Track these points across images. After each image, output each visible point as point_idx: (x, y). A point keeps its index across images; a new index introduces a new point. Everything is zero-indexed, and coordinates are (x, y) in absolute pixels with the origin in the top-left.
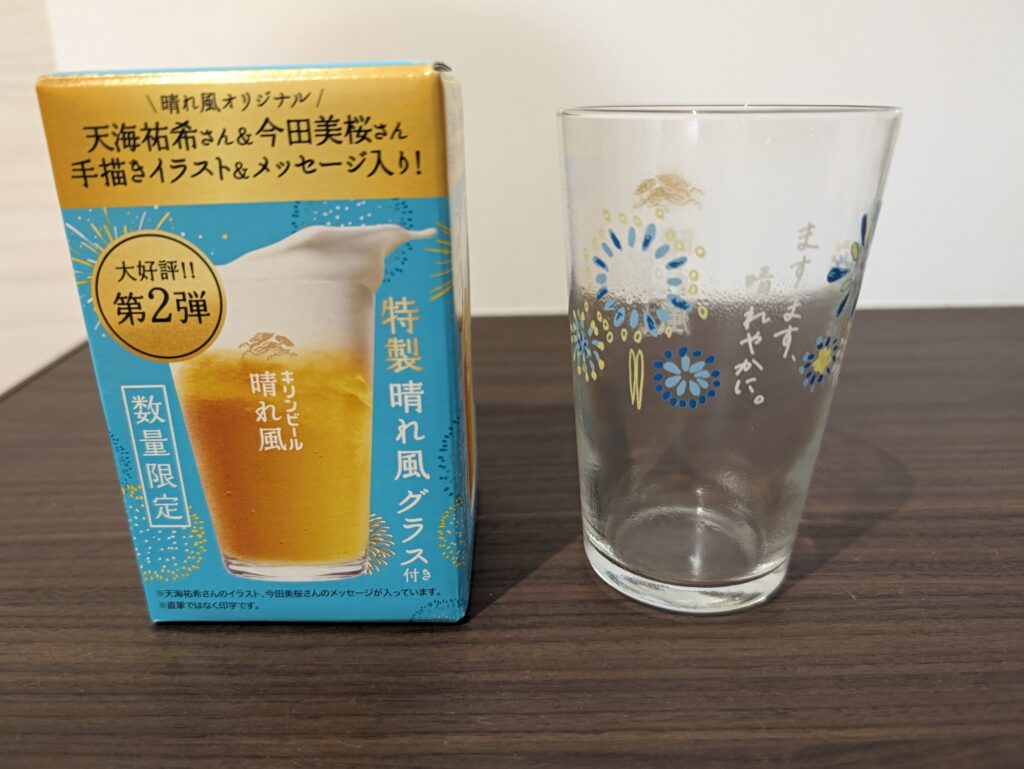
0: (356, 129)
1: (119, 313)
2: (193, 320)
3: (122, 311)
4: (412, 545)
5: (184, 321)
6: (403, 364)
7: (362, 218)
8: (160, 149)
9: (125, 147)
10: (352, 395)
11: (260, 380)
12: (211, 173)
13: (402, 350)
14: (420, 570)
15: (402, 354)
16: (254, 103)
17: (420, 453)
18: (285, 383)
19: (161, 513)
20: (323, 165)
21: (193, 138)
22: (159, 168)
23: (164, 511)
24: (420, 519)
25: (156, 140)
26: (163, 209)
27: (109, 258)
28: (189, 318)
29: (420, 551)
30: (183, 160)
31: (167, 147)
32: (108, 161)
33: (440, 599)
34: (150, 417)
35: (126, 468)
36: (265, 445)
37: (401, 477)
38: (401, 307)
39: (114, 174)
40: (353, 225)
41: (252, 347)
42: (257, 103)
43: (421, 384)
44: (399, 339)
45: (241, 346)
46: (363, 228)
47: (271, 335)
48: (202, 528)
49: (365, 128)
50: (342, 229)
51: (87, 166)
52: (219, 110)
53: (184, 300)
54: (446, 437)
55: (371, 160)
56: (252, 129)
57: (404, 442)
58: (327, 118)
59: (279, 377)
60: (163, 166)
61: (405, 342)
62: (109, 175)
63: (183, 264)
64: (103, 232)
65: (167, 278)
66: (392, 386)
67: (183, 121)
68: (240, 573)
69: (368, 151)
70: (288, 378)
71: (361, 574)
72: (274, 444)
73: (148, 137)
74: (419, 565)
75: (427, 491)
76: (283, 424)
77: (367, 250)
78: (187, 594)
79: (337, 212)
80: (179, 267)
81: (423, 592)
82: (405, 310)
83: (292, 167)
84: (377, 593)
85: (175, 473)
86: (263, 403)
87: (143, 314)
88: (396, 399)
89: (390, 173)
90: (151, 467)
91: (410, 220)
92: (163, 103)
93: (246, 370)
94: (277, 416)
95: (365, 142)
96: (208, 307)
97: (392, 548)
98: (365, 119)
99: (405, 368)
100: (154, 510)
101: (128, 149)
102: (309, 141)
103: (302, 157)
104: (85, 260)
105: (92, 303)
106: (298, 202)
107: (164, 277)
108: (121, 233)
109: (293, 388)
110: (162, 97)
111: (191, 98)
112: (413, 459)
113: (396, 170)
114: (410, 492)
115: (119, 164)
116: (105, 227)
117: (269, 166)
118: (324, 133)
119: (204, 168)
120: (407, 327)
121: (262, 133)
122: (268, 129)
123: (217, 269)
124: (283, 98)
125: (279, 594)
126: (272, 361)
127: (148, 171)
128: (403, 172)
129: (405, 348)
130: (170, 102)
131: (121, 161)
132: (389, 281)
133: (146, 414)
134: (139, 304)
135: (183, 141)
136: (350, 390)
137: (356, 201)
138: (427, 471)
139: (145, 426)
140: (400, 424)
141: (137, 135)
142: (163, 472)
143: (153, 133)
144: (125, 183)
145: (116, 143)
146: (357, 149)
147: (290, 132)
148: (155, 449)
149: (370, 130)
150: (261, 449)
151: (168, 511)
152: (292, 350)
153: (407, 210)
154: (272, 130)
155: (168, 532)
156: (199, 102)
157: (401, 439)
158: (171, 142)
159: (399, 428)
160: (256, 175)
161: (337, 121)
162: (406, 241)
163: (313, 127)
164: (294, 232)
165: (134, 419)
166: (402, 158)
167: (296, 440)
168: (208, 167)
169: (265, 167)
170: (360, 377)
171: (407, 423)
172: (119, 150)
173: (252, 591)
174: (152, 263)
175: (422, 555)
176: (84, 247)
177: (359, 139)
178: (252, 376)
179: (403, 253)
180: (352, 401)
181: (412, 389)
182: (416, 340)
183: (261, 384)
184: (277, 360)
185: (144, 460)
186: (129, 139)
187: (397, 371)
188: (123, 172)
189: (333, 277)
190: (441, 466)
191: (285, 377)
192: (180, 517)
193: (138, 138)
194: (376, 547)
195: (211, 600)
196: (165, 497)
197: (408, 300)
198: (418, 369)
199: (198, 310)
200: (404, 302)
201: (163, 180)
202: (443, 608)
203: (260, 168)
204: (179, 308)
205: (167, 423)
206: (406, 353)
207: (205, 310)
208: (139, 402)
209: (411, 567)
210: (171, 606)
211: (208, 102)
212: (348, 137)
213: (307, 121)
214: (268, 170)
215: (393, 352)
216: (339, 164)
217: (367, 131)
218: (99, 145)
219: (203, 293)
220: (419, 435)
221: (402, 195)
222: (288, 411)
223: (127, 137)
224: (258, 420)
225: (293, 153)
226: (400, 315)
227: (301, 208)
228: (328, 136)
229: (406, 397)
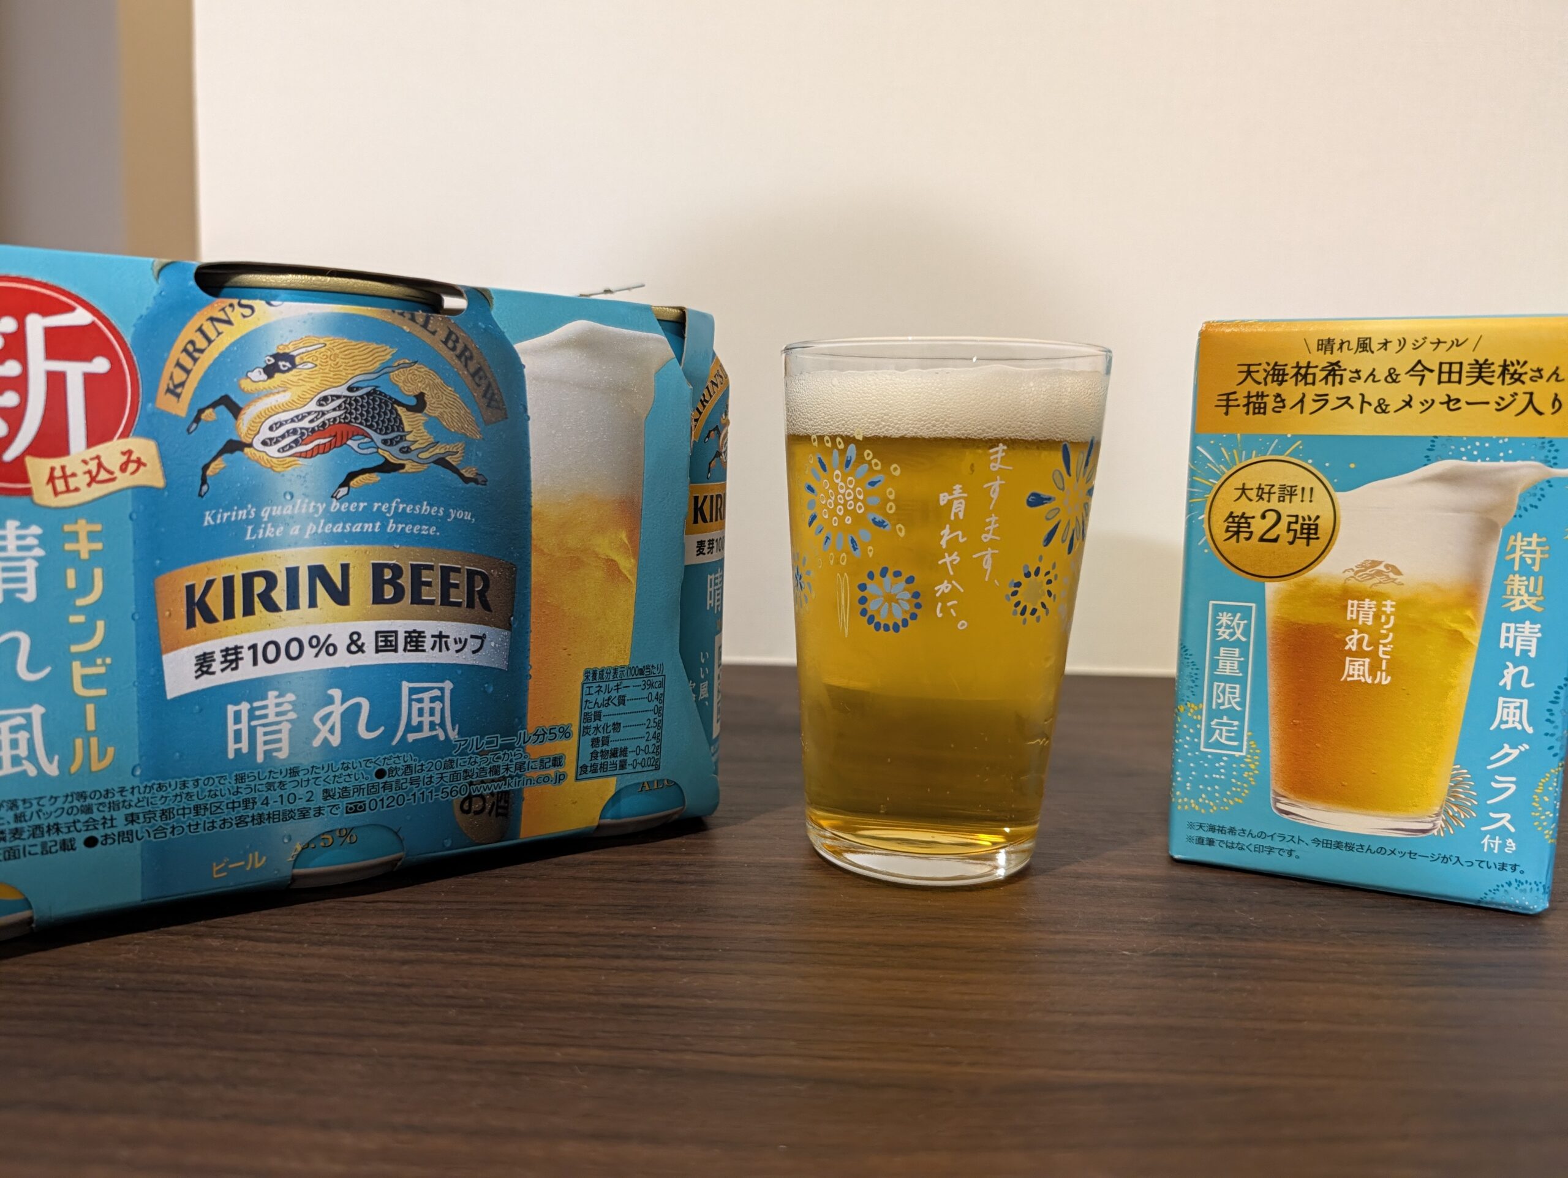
0: (1510, 372)
1: (1227, 531)
2: (1301, 543)
3: (1230, 529)
4: (1499, 808)
5: (1291, 543)
6: (1522, 603)
7: (1502, 454)
8: (1306, 384)
9: (1273, 381)
10: (1456, 631)
11: (1358, 607)
12: (1352, 407)
13: (1523, 588)
14: (1503, 839)
15: (1522, 592)
16: (1409, 346)
17: (1525, 702)
18: (1384, 612)
19: (1216, 735)
20: (1468, 403)
21: (1341, 376)
22: (1302, 401)
23: (1221, 735)
24: (1514, 779)
25: (1305, 377)
26: (1295, 438)
27: (1231, 479)
28: (1297, 540)
29: (1508, 816)
30: (1327, 395)
31: (1313, 383)
32: (1253, 393)
33: (1522, 878)
34: (1232, 634)
35: (1193, 685)
36: (1349, 676)
37: (1498, 727)
38: (1530, 544)
39: (1256, 405)
40: (1491, 460)
41: (1357, 572)
42: (1413, 346)
43: (1539, 626)
44: (1520, 576)
45: (1344, 572)
46: (1502, 463)
47: (1380, 563)
48: (1256, 758)
49: (1520, 371)
50: (1479, 463)
51: (1232, 397)
52: (1372, 352)
53: (1296, 522)
54: (1560, 688)
55: (1523, 400)
56: (1402, 370)
57: (1508, 688)
58: (1481, 361)
59: (1379, 606)
60: (1305, 400)
61: (1528, 580)
62: (1251, 405)
63: (1303, 489)
64: (1232, 456)
65: (1283, 501)
66: (1504, 625)
67: (1334, 361)
68: (1287, 813)
69: (1520, 392)
70: (1389, 607)
71: (1430, 834)
72: (1359, 676)
73: (1296, 375)
74: (1503, 832)
75: (1527, 747)
76: (1373, 655)
77: (1503, 486)
78: (1221, 830)
79: (1477, 448)
80: (1299, 492)
81: (1503, 867)
82: (1533, 547)
83: (1436, 404)
84: (1445, 859)
85: (1243, 695)
86: (1356, 631)
87: (1251, 533)
88: (1507, 640)
89: (1540, 413)
90: (1218, 686)
91: (1555, 458)
92: (1318, 345)
93: (1345, 595)
94: (1368, 646)
95: (1518, 383)
96: (1319, 532)
97: (1473, 806)
98: (1522, 363)
99: (1523, 607)
100: (1210, 732)
101: (1275, 383)
102: (1459, 382)
103: (1448, 396)
104: (1207, 480)
105: (1203, 519)
106: (1436, 437)
107: (1281, 499)
108: (1249, 457)
109: (1392, 618)
110: (1319, 340)
111: (1349, 342)
112: (1516, 708)
113: (1547, 408)
114: (1506, 746)
115: (1263, 396)
116: (1235, 451)
117: (1412, 403)
118: (1477, 374)
119: (1346, 403)
120: (1534, 564)
121: (1412, 373)
122: (1419, 370)
123: (1338, 496)
124: (1439, 342)
125: (1327, 844)
126: (1375, 589)
127: (1289, 403)
128: (1553, 413)
129: (1527, 587)
130: (1326, 345)
131: (1265, 394)
132: (1520, 516)
133: (1228, 631)
134: (1249, 523)
135: (1330, 378)
136: (1454, 626)
137: (1499, 438)
138: (1530, 725)
139: (1225, 643)
140: (1508, 667)
141: (1286, 372)
142: (1230, 693)
143: (1303, 371)
144: (1264, 413)
145: (1265, 379)
146: (1507, 391)
147: (1441, 372)
148: (1228, 668)
149: (1526, 373)
150: (1342, 679)
151: (1224, 734)
152: (1399, 578)
153: (1553, 449)
154: (1423, 371)
155: (1219, 757)
156: (1354, 345)
157: (1505, 684)
158: (1318, 378)
159: (1505, 672)
160: (1396, 411)
161: (1493, 364)
162: (1547, 478)
163: (1466, 368)
164: (1425, 465)
165: (1215, 634)
166: (1556, 399)
167: (1384, 674)
168: (1350, 402)
169: (1408, 404)
170: (1469, 613)
171: (1515, 667)
172: (1266, 384)
173: (1298, 835)
174: (1273, 486)
175: (1509, 821)
176: (1210, 467)
177: (1513, 380)
178: (1350, 602)
179: (1542, 489)
180: (1457, 639)
181: (1527, 631)
182: (1541, 578)
183: (1358, 612)
184: (1382, 588)
185: (1214, 678)
186: (1279, 375)
187: (1513, 609)
188: (1265, 403)
189: (1458, 510)
190: (1548, 720)
191: (1385, 606)
192: (1235, 743)
193: (1287, 374)
194: (1455, 805)
195: (1246, 841)
196: (1225, 720)
197: (1539, 537)
198: (1539, 609)
199: (1309, 533)
200: (1535, 539)
201: (1302, 412)
202: (1525, 891)
203: (1404, 404)
204: (1289, 530)
205: (1248, 643)
206: (1527, 591)
207: (1316, 534)
208: (1224, 618)
209: (1493, 834)
210: (1200, 841)
211: (1364, 345)
212: (1501, 378)
213: (1461, 364)
214: (1411, 407)
215: (1512, 590)
216: (1487, 403)
217: (1521, 375)
218: (1249, 378)
219: (1318, 517)
220: (1528, 682)
221: (1549, 434)
222: (1381, 641)
223: (1278, 374)
224: (1347, 648)
225: (1440, 393)
226: (1526, 552)
227: (1438, 442)
228: (1480, 377)
229: (1519, 639)
